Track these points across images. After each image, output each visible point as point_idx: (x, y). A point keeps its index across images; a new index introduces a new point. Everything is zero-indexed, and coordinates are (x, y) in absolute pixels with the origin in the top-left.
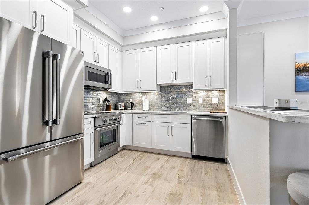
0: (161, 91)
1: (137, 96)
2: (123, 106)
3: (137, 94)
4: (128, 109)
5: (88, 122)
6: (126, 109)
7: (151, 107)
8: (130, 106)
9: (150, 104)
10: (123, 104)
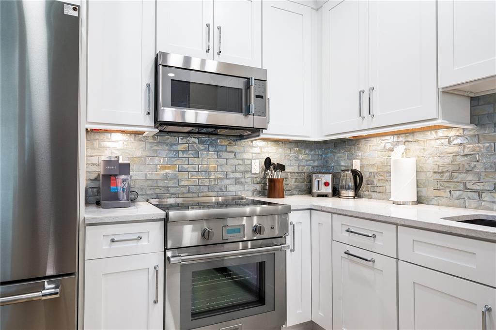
0: (472, 122)
1: (374, 148)
2: (327, 184)
3: (375, 141)
4: (344, 193)
5: (139, 235)
6: (336, 193)
7: (424, 193)
8: (352, 184)
9: (423, 177)
10: (328, 178)
